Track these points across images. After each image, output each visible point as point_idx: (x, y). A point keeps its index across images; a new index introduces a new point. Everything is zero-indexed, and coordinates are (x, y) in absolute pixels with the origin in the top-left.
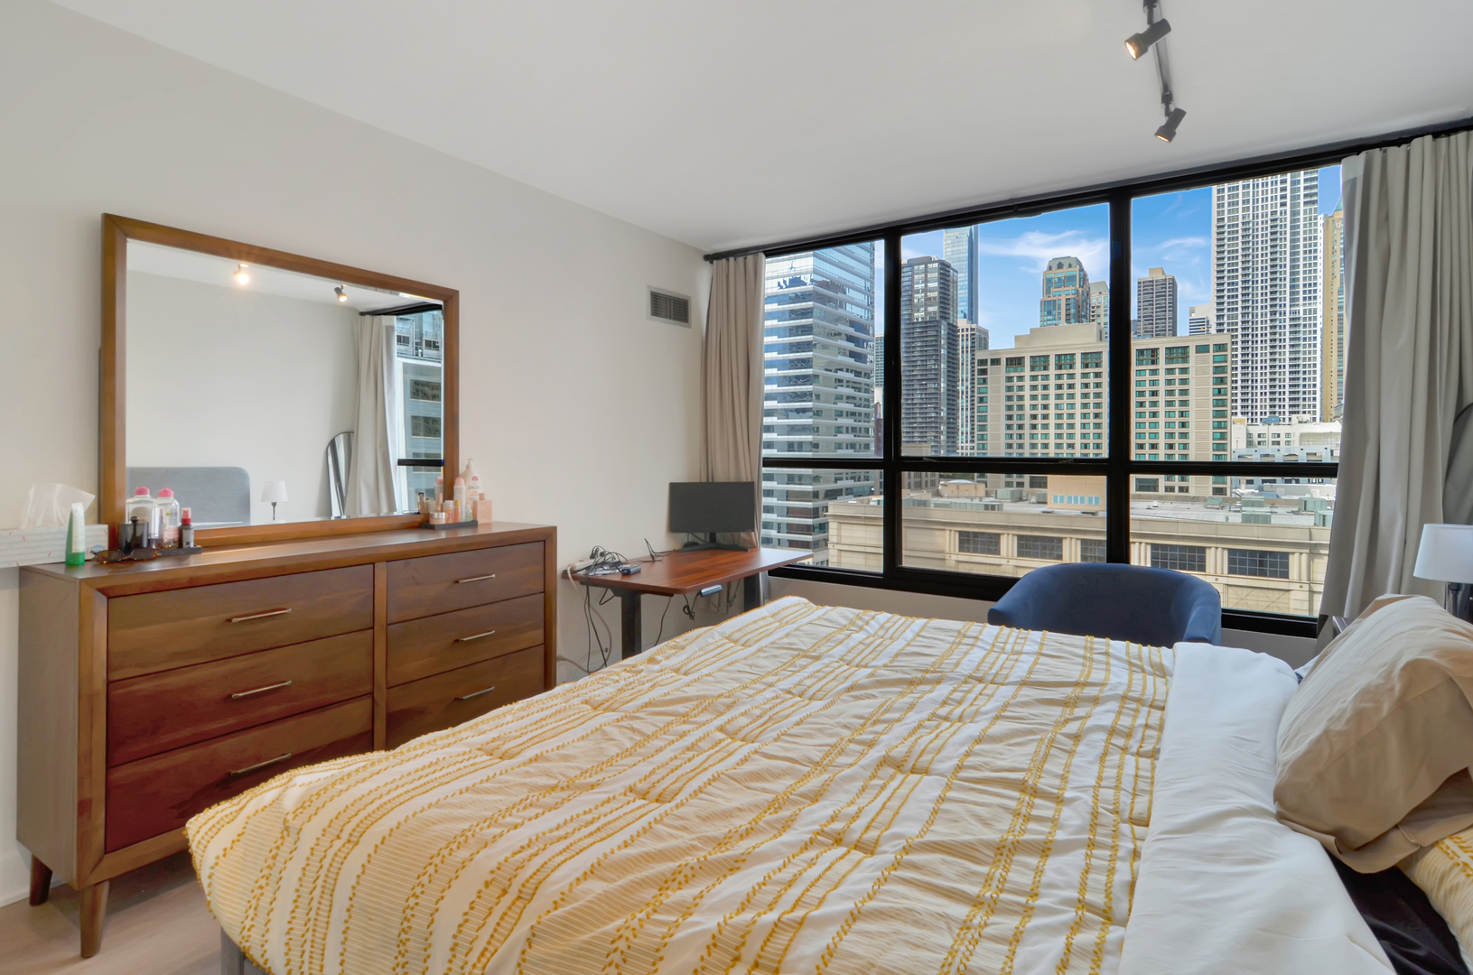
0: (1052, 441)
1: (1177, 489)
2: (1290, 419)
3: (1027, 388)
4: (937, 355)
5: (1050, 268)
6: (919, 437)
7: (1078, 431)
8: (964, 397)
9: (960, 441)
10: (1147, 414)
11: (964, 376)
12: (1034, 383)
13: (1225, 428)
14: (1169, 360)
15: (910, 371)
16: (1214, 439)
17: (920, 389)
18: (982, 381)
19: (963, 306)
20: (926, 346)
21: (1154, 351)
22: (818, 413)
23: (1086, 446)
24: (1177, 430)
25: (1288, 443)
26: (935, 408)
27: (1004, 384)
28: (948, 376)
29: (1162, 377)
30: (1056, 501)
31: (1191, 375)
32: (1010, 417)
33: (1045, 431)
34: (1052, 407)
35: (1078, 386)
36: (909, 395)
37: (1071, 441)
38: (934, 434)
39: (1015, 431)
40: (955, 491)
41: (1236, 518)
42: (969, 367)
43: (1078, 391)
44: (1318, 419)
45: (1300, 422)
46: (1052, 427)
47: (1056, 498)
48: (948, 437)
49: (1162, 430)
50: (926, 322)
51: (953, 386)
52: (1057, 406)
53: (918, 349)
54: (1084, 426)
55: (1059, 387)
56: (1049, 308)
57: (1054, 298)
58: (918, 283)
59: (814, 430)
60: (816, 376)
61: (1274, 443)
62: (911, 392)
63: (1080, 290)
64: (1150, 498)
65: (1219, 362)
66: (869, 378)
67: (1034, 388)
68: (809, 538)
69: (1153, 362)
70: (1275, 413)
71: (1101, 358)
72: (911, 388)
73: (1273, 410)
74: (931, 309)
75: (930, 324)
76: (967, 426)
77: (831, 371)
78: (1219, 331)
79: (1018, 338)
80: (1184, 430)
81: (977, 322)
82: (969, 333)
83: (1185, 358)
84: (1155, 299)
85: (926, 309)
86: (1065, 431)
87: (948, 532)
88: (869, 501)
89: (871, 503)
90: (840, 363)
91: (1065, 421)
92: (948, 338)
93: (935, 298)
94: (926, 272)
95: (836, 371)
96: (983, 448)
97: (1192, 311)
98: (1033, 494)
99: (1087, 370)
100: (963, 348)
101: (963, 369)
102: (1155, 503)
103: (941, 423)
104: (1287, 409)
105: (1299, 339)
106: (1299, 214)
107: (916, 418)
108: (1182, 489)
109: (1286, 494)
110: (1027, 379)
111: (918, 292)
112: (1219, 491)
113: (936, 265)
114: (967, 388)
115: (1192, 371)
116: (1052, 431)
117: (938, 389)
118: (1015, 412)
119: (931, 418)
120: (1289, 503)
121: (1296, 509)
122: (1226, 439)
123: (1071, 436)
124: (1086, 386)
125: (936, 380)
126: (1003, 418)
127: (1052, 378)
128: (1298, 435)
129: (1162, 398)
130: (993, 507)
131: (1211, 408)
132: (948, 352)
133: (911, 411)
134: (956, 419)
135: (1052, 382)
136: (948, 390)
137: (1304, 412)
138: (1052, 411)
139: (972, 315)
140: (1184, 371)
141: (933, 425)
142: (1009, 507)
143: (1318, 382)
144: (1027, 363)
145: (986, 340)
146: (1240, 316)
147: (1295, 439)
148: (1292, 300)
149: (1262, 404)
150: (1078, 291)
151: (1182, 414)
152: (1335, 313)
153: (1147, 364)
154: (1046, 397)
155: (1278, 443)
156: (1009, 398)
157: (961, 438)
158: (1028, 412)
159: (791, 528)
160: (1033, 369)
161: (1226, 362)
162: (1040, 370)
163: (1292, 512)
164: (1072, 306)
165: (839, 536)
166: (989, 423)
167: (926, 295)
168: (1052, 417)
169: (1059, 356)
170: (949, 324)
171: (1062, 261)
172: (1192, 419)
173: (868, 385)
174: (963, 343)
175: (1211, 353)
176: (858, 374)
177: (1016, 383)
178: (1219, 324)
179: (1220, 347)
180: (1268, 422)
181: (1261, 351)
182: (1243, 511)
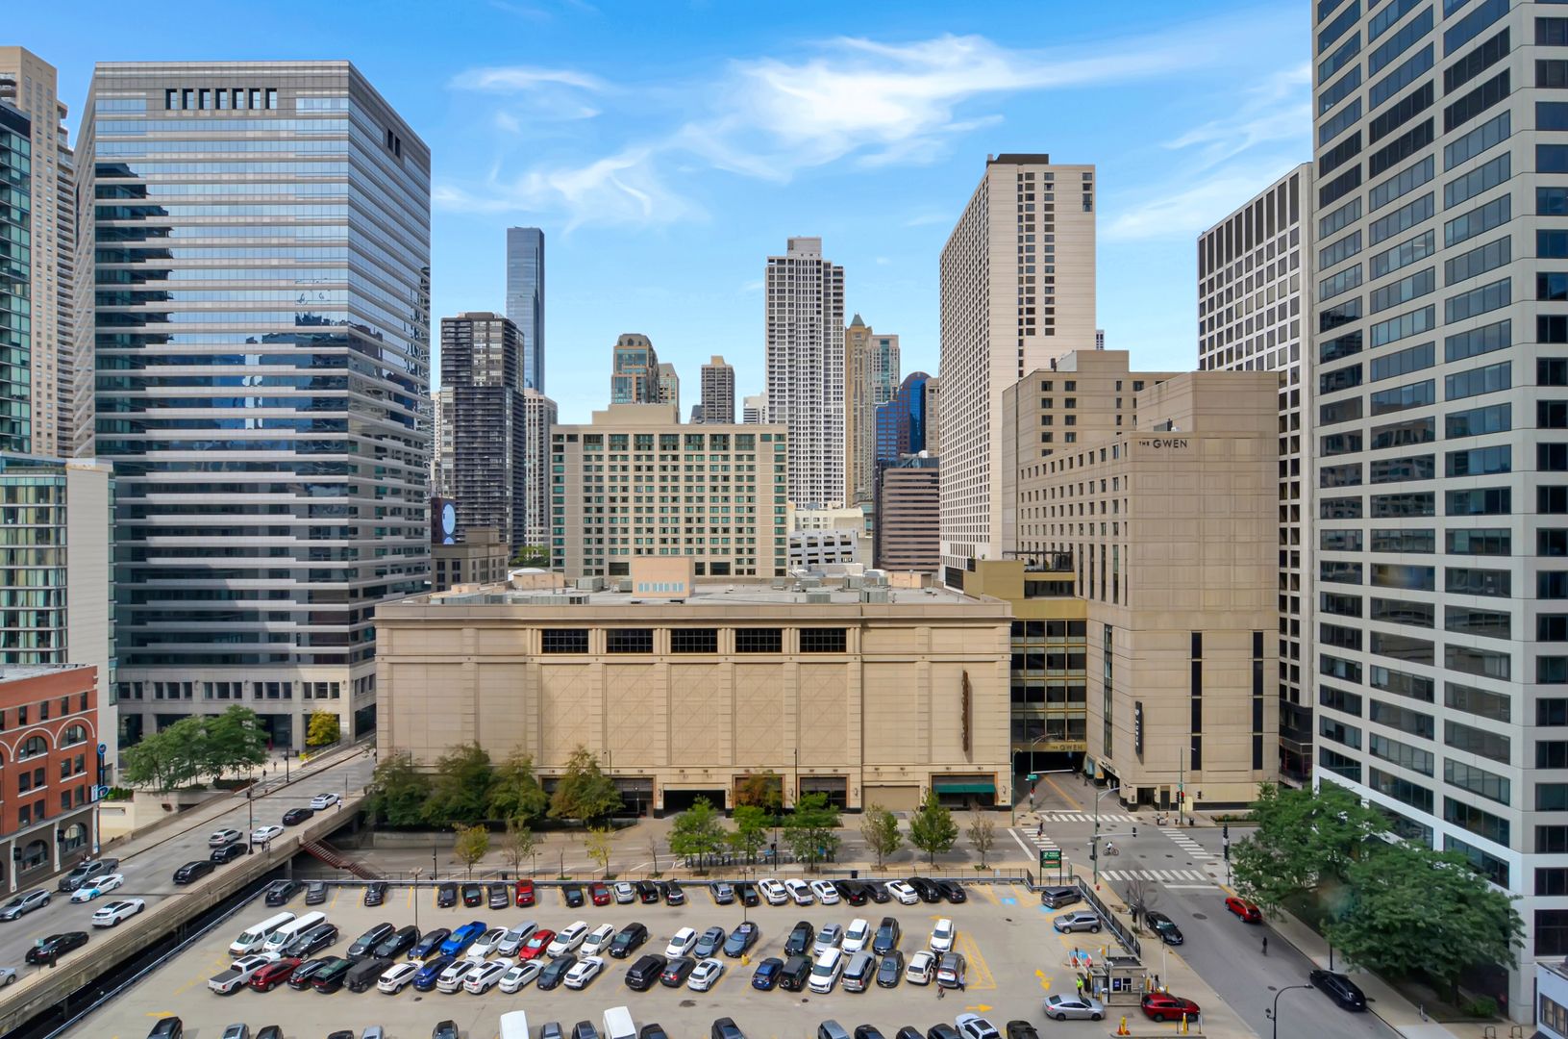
0: (632, 525)
1: (746, 572)
2: (826, 505)
3: (606, 468)
4: (501, 427)
5: (621, 343)
6: (479, 520)
7: (657, 514)
8: (532, 475)
9: (527, 525)
11: (532, 452)
12: (613, 463)
13: (784, 513)
14: (738, 447)
15: (469, 443)
16: (774, 523)
18: (557, 459)
19: (529, 374)
20: (487, 415)
21: (725, 437)
22: (353, 489)
23: (664, 530)
24: (746, 514)
25: (825, 525)
26: (499, 487)
27: (582, 463)
28: (515, 451)
29: (732, 462)
30: (641, 589)
31: (757, 462)
32: (588, 500)
33: (624, 515)
34: (631, 489)
35: (656, 468)
36: (468, 470)
37: (651, 526)
38: (498, 516)
39: (594, 514)
40: (531, 581)
41: (802, 598)
42: (537, 442)
43: (657, 473)
44: (844, 506)
45: (834, 508)
46: (631, 510)
47: (641, 586)
48: (514, 520)
49: (733, 514)
50: (489, 388)
51: (520, 463)
52: (636, 489)
53: (479, 418)
54: (662, 509)
55: (638, 468)
56: (619, 384)
57: (625, 376)
58: (479, 342)
59: (353, 511)
60: (353, 443)
61: (815, 527)
62: (470, 468)
63: (650, 369)
64: (725, 582)
65: (779, 451)
66: (421, 448)
67: (613, 468)
68: (344, 650)
69: (725, 448)
70: (814, 499)
71: (677, 440)
72: (468, 462)
73: (813, 496)
74: (493, 373)
75: (492, 391)
76: (534, 508)
77: (369, 436)
78: (771, 422)
79: (596, 414)
80: (751, 515)
81: (543, 393)
82: (537, 404)
83: (752, 447)
84: (716, 386)
85: (488, 373)
86: (644, 514)
87: (529, 631)
88: (428, 600)
89: (432, 602)
90: (384, 428)
91: (644, 504)
92: (514, 408)
93: (498, 361)
95: (379, 437)
96: (560, 534)
97: (746, 401)
98: (616, 582)
99: (664, 453)
100: (530, 420)
101: (530, 444)
102: (731, 587)
103: (506, 504)
104: (823, 496)
105: (830, 434)
107: (476, 498)
108: (750, 571)
110: (606, 458)
111: (478, 352)
112: (780, 573)
113: (500, 324)
114: (535, 465)
115: (757, 458)
116: (631, 514)
117: (503, 465)
118: (593, 494)
119: (495, 497)
120: (835, 581)
122: (785, 524)
123: (650, 520)
124: (664, 468)
125: (501, 454)
126: (581, 500)
127: (631, 458)
128: (833, 520)
129: (732, 483)
130: (579, 600)
131: (774, 494)
132: (514, 424)
133: (471, 490)
134: (523, 499)
135: (631, 463)
136: (515, 467)
137: (835, 499)
138: (631, 494)
139: (538, 384)
140: (751, 457)
141: (498, 506)
142: (597, 598)
143: (844, 473)
144: (606, 441)
145: (555, 413)
147: (831, 523)
148: (826, 399)
149: (804, 491)
150: (648, 371)
151: (750, 499)
152: (852, 413)
153: (719, 451)
154: (625, 478)
155: (818, 526)
156: (587, 479)
157: (528, 521)
158: (607, 494)
159: (316, 639)
160: (612, 448)
161: (785, 451)
162: (619, 449)
164: (642, 385)
165: (390, 645)
166: (565, 505)
167: (488, 357)
168: (631, 500)
169: (637, 436)
170: (514, 392)
171: (633, 338)
172: (757, 504)
173: (420, 457)
174: (530, 416)
175: (773, 442)
176: (407, 442)
177: (594, 462)
178: (771, 416)
179: (780, 437)
180: (810, 508)
181: (804, 443)
182: (804, 591)
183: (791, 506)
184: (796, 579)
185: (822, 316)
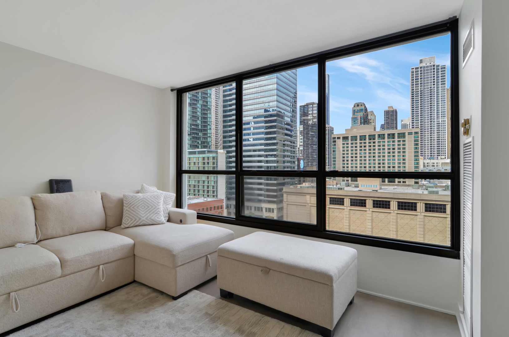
0: (358, 165)
1: (402, 182)
2: (437, 158)
3: (350, 147)
5: (355, 106)
6: (311, 164)
7: (367, 162)
9: (326, 166)
10: (391, 156)
12: (352, 145)
13: (418, 161)
14: (399, 137)
15: (307, 141)
16: (414, 165)
17: (311, 148)
18: (334, 145)
21: (394, 134)
22: (277, 156)
23: (370, 167)
24: (402, 161)
25: (437, 166)
26: (316, 154)
27: (342, 146)
29: (396, 143)
30: (362, 186)
31: (406, 143)
33: (356, 162)
34: (358, 154)
35: (367, 146)
36: (307, 150)
37: (365, 166)
39: (346, 162)
41: (426, 192)
42: (327, 140)
43: (367, 148)
44: (446, 158)
45: (441, 159)
46: (358, 160)
47: (362, 185)
49: (396, 161)
50: (313, 125)
53: (310, 134)
54: (369, 160)
55: (361, 147)
56: (354, 120)
57: (356, 117)
58: (310, 111)
59: (278, 162)
60: (277, 143)
61: (432, 166)
63: (365, 114)
64: (393, 185)
65: (416, 138)
66: (294, 144)
67: (352, 147)
68: (275, 199)
69: (393, 138)
70: (432, 156)
71: (375, 137)
72: (308, 147)
74: (314, 120)
77: (281, 141)
78: (412, 128)
79: (346, 130)
80: (404, 162)
81: (329, 125)
82: (327, 129)
83: (404, 137)
84: (390, 117)
85: (313, 120)
86: (363, 162)
88: (297, 187)
89: (298, 187)
90: (285, 139)
91: (363, 158)
93: (316, 116)
94: (313, 107)
95: (284, 141)
96: (335, 168)
97: (402, 121)
98: (353, 184)
99: (370, 141)
102: (396, 187)
104: (436, 154)
106: (439, 88)
107: (309, 158)
108: (403, 182)
109: (438, 184)
110: (350, 144)
111: (310, 114)
112: (416, 183)
115: (407, 141)
116: (358, 162)
118: (345, 156)
120: (441, 187)
122: (418, 165)
123: (365, 164)
124: (370, 146)
126: (342, 158)
127: (358, 143)
128: (441, 163)
129: (396, 150)
130: (341, 189)
131: (413, 154)
133: (308, 155)
135: (358, 145)
137: (442, 155)
140: (404, 141)
141: (315, 160)
142: (347, 189)
144: (350, 138)
145: (333, 131)
146: (420, 123)
147: (440, 165)
148: (437, 117)
149: (428, 152)
150: (364, 114)
151: (403, 156)
153: (391, 139)
154: (356, 150)
155: (434, 166)
156: (344, 151)
157: (326, 164)
158: (350, 155)
159: (268, 196)
160: (352, 140)
161: (418, 138)
162: (354, 141)
163: (443, 190)
164: (362, 119)
165: (287, 199)
166: (336, 159)
167: (313, 115)
168: (358, 157)
169: (361, 136)
171: (359, 104)
172: (407, 158)
173: (294, 146)
175: (414, 135)
176: (291, 142)
177: (346, 145)
178: (412, 125)
179: (416, 133)
180: (430, 159)
181: (427, 135)
182: (427, 190)
183: (421, 159)
184: (423, 185)
185: (435, 86)
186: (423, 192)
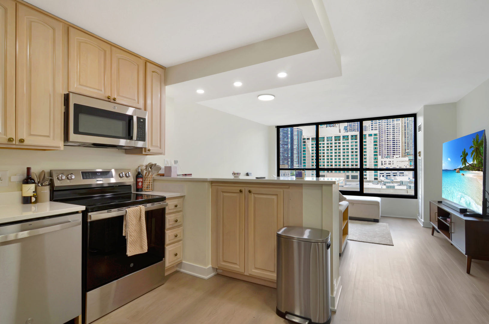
0: (326, 164)
2: (393, 157)
4: (287, 137)
6: (282, 163)
7: (334, 161)
8: (295, 150)
10: (354, 155)
11: (295, 143)
13: (377, 159)
16: (374, 163)
18: (304, 145)
20: (284, 134)
21: (356, 136)
23: (336, 165)
25: (393, 164)
26: (287, 153)
27: (311, 146)
28: (291, 143)
29: (358, 144)
31: (367, 143)
32: (313, 156)
33: (324, 161)
34: (325, 153)
37: (331, 164)
38: (287, 162)
41: (384, 187)
42: (297, 141)
43: (334, 148)
44: (401, 157)
45: (396, 158)
46: (326, 159)
48: (291, 163)
51: (292, 147)
52: (327, 153)
53: (282, 135)
54: (335, 159)
55: (328, 147)
61: (389, 164)
65: (375, 139)
69: (356, 139)
70: (388, 155)
71: (340, 138)
73: (388, 154)
76: (296, 159)
78: (372, 130)
80: (365, 160)
83: (365, 138)
86: (329, 161)
91: (330, 157)
92: (291, 131)
96: (305, 166)
99: (336, 142)
100: (295, 134)
101: (295, 141)
103: (289, 158)
104: (392, 154)
105: (395, 132)
109: (394, 180)
112: (376, 179)
114: (296, 147)
116: (326, 161)
117: (288, 147)
119: (286, 157)
120: (397, 182)
121: (399, 184)
122: (378, 163)
123: (331, 162)
124: (336, 146)
125: (287, 145)
131: (373, 153)
132: (291, 136)
134: (293, 157)
135: (326, 145)
136: (291, 148)
137: (397, 155)
138: (326, 155)
140: (365, 142)
141: (286, 159)
143: (401, 146)
146: (378, 125)
147: (395, 162)
149: (385, 152)
151: (365, 155)
152: (404, 124)
153: (354, 140)
154: (324, 150)
156: (313, 150)
157: (295, 163)
161: (377, 139)
162: (322, 142)
166: (306, 158)
168: (326, 156)
169: (328, 138)
172: (368, 157)
175: (373, 137)
179: (375, 135)
180: (387, 158)
182: (385, 185)
183: (380, 157)
184: (382, 181)
186: (382, 187)
